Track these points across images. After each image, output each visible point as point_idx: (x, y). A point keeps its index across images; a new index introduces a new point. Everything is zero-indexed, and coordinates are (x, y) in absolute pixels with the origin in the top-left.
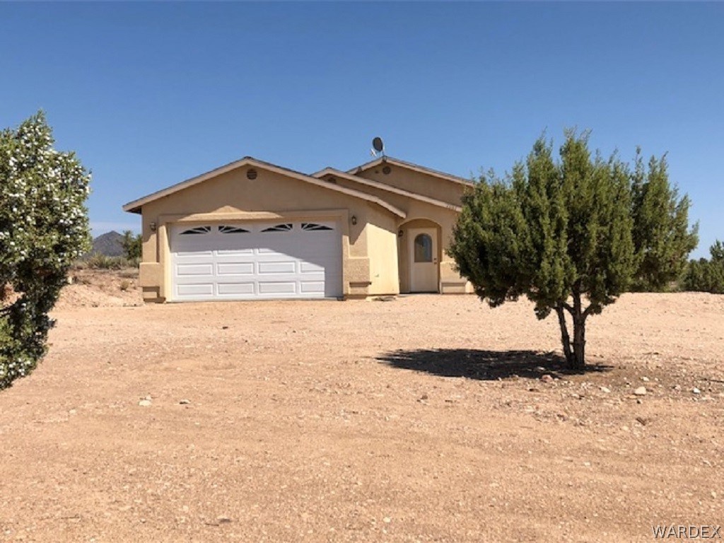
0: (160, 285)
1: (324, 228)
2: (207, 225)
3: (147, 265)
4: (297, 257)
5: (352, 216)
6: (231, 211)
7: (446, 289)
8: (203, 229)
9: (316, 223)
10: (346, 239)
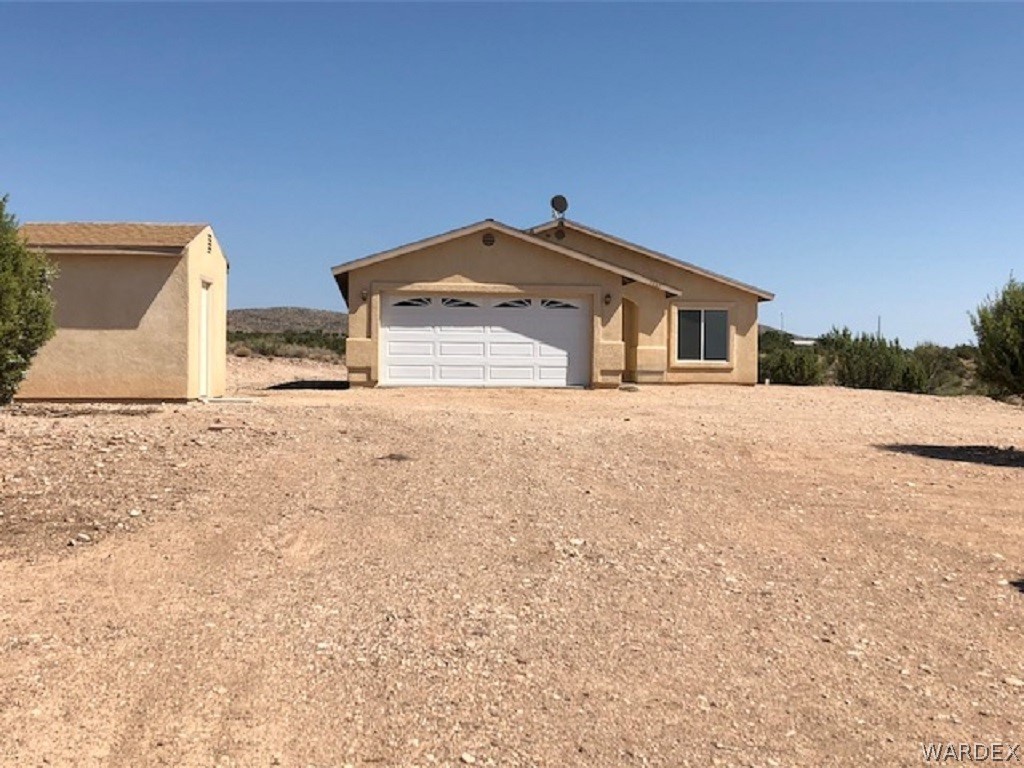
0: (372, 365)
1: (567, 306)
2: (428, 297)
3: (353, 341)
4: (535, 338)
5: (604, 295)
6: (461, 281)
7: (640, 378)
8: (420, 301)
9: (557, 300)
10: (598, 320)
